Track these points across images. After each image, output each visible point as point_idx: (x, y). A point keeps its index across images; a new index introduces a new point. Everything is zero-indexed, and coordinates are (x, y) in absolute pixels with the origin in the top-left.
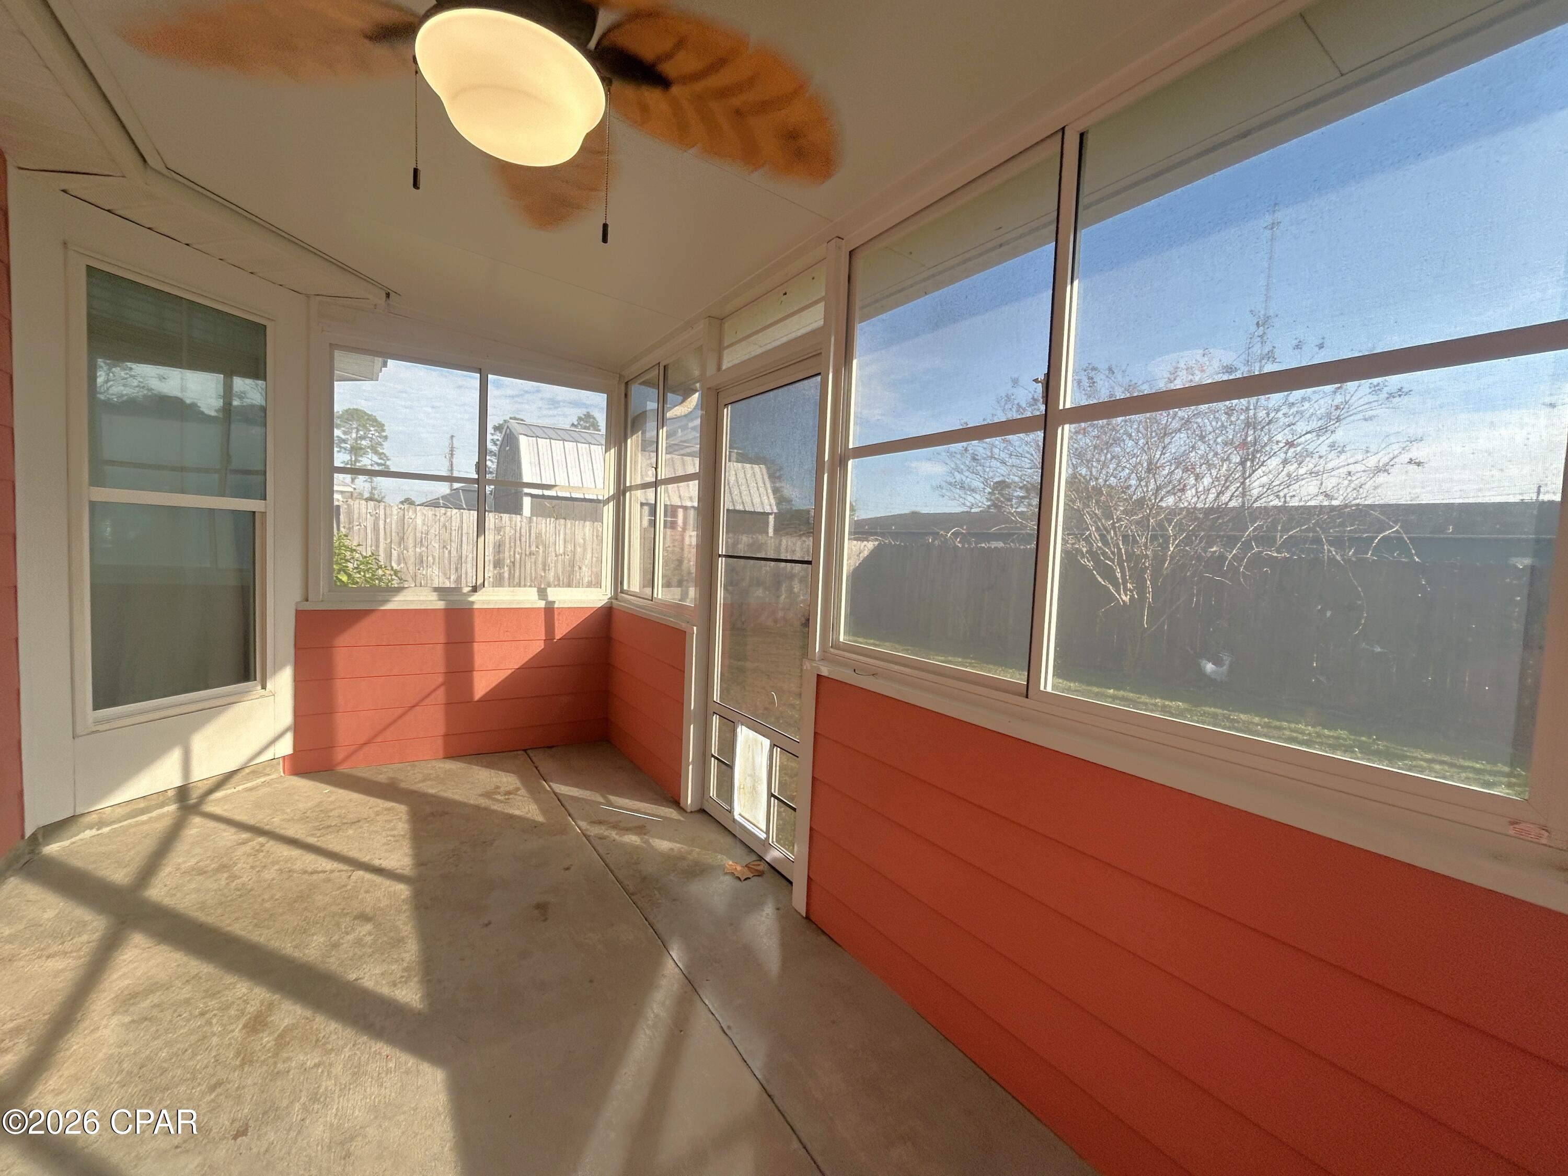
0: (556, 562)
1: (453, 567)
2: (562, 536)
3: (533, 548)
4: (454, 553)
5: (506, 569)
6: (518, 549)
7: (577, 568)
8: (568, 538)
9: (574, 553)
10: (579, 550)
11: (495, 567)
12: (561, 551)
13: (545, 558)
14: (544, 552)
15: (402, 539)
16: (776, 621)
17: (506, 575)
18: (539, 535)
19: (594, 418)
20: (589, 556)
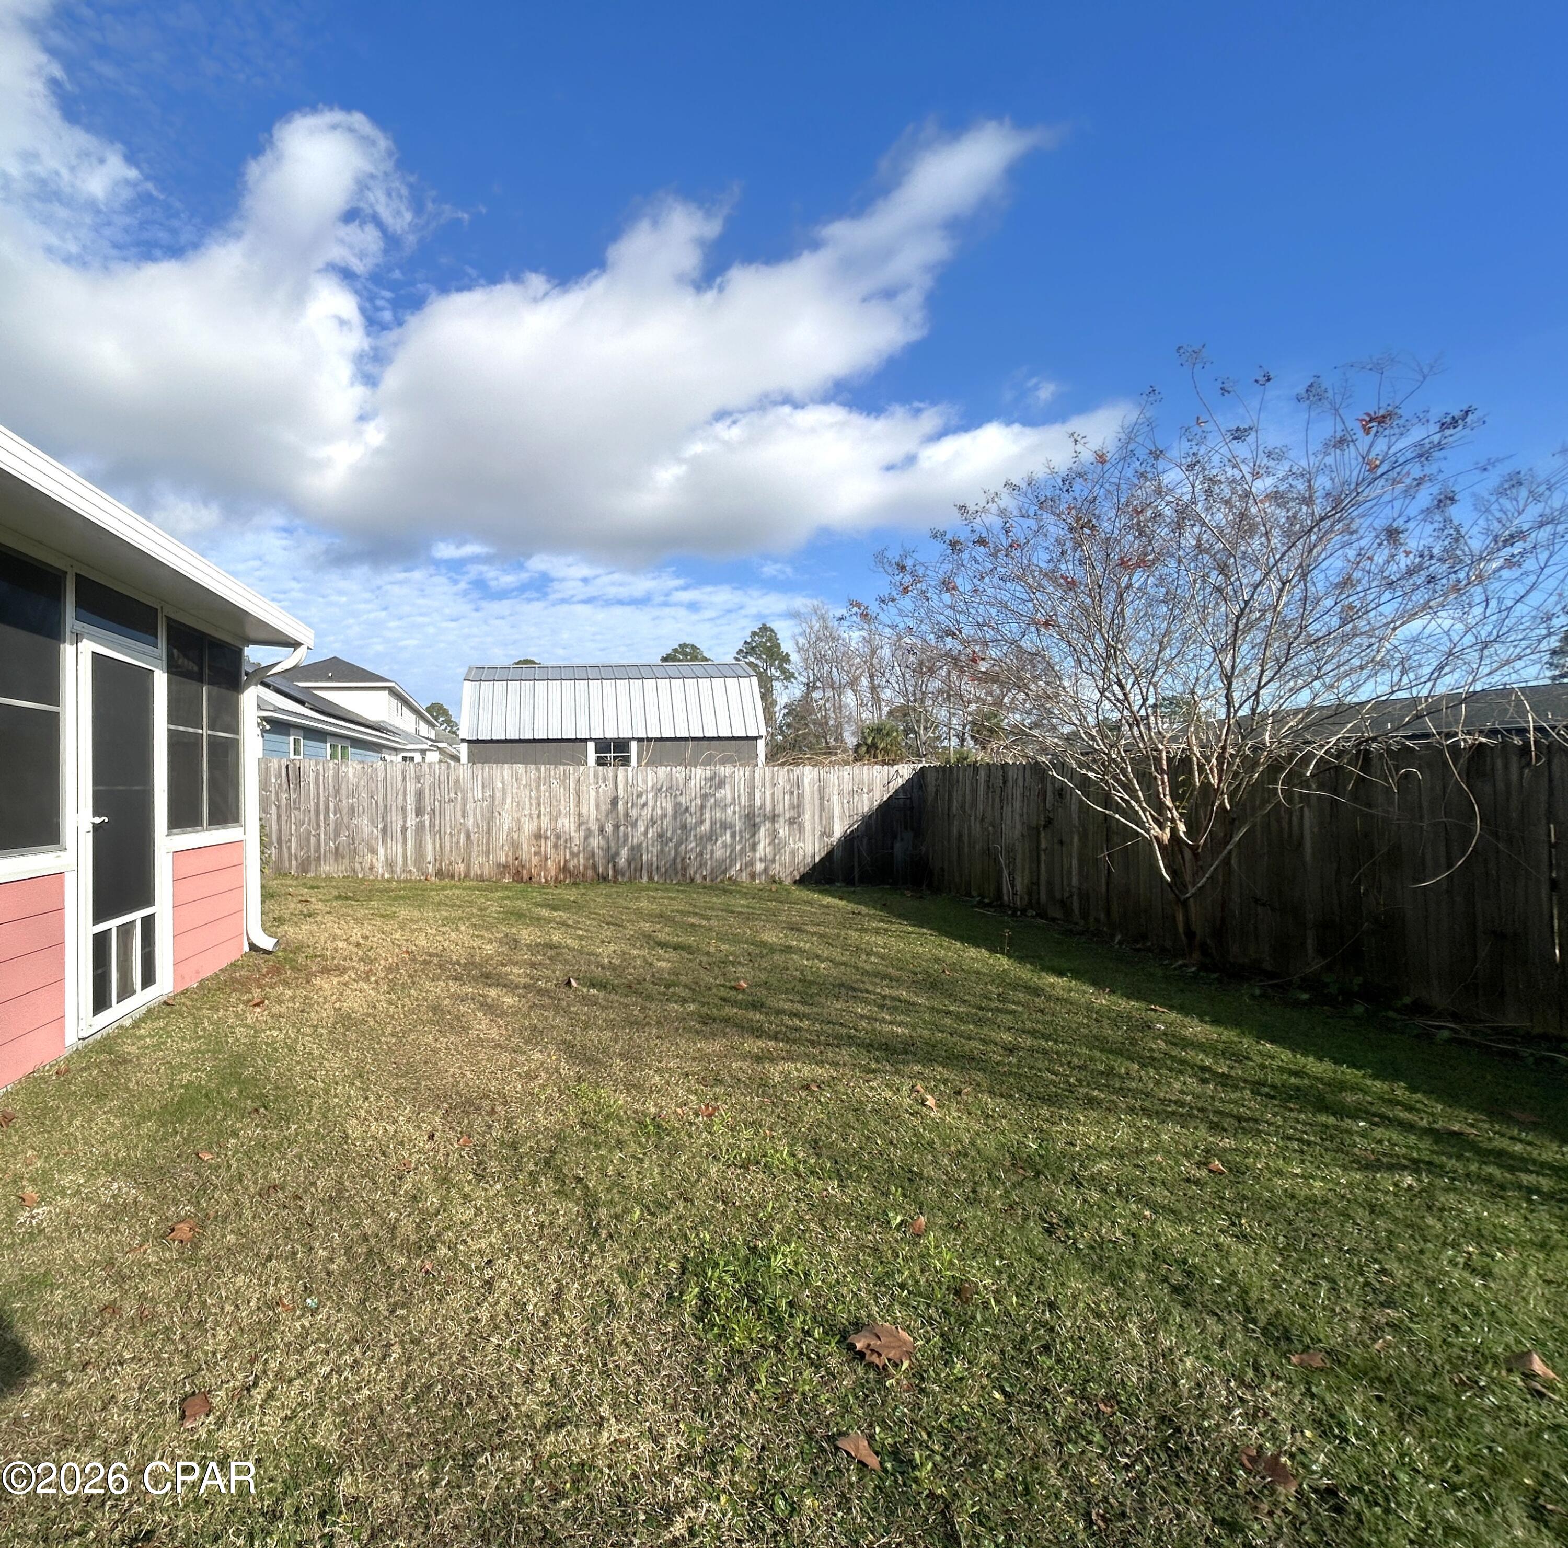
0: (475, 808)
1: (380, 816)
2: (480, 782)
3: (452, 795)
4: (380, 802)
5: (427, 817)
6: (438, 796)
7: (496, 814)
8: (487, 783)
9: (493, 797)
10: (498, 795)
11: (417, 815)
12: (480, 796)
13: (464, 805)
14: (463, 798)
15: (337, 792)
16: (753, 876)
17: (427, 823)
18: (457, 781)
19: (772, 631)
20: (509, 801)
